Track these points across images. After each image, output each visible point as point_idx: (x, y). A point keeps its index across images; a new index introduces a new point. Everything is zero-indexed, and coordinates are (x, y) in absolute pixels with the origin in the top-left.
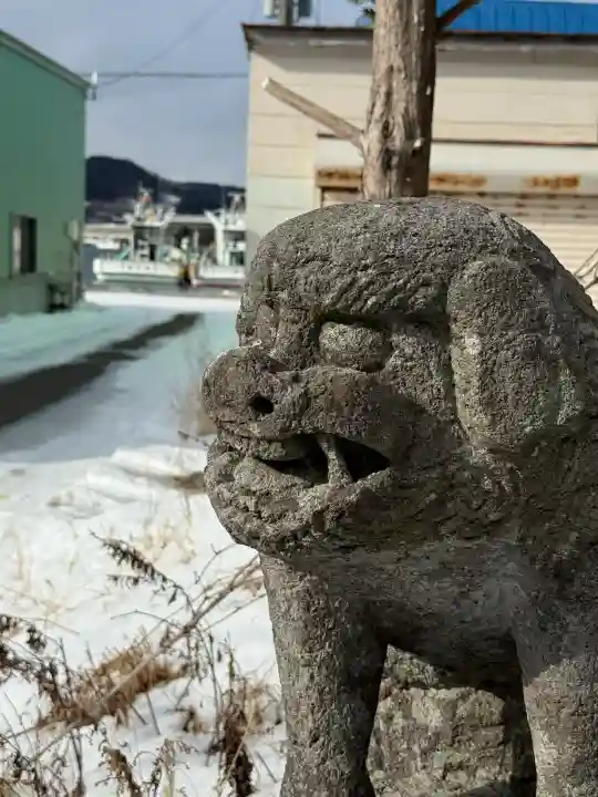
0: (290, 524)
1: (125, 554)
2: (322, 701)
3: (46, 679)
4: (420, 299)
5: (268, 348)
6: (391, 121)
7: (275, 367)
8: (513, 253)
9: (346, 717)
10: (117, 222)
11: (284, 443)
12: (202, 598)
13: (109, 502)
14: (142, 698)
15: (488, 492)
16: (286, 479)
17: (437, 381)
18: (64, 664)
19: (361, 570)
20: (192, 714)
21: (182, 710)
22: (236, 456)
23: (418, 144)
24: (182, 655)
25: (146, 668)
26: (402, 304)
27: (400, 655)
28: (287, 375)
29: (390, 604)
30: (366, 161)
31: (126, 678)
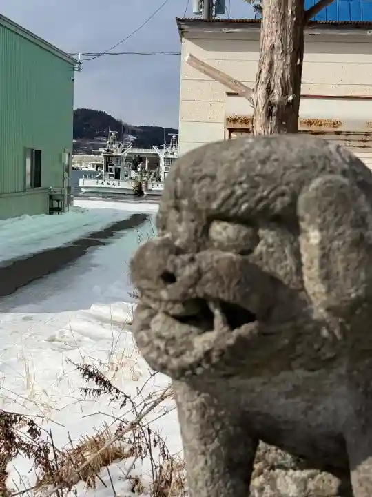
0: (189, 359)
1: (91, 375)
2: (213, 478)
3: (40, 455)
4: (278, 205)
5: (174, 238)
6: (273, 83)
7: (178, 251)
8: (344, 173)
9: (229, 489)
10: (94, 154)
11: (184, 303)
12: (143, 404)
13: (87, 339)
14: (104, 469)
15: (325, 339)
16: (186, 328)
17: (290, 262)
18: (53, 445)
19: (239, 390)
20: (137, 481)
21: (130, 478)
22: (153, 312)
23: (290, 98)
24: (130, 442)
25: (107, 449)
26: (266, 208)
27: (269, 447)
28: (186, 257)
29: (258, 413)
30: (255, 111)
31: (93, 456)
